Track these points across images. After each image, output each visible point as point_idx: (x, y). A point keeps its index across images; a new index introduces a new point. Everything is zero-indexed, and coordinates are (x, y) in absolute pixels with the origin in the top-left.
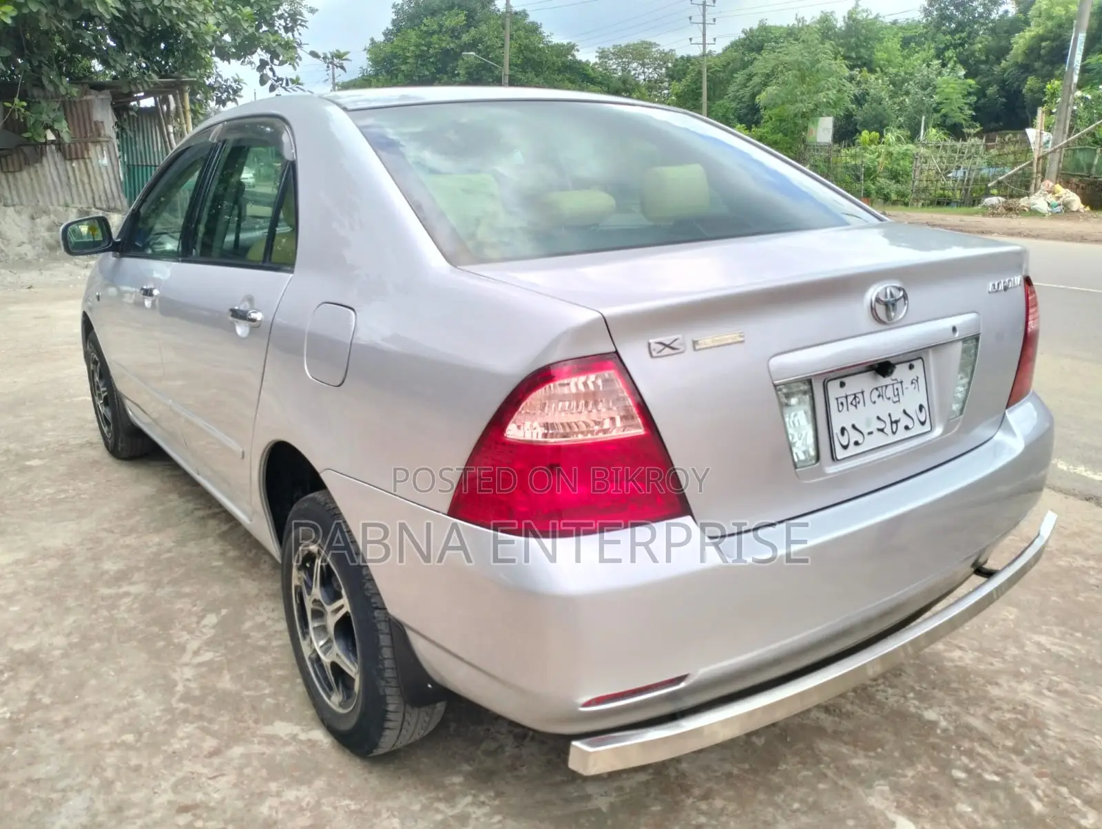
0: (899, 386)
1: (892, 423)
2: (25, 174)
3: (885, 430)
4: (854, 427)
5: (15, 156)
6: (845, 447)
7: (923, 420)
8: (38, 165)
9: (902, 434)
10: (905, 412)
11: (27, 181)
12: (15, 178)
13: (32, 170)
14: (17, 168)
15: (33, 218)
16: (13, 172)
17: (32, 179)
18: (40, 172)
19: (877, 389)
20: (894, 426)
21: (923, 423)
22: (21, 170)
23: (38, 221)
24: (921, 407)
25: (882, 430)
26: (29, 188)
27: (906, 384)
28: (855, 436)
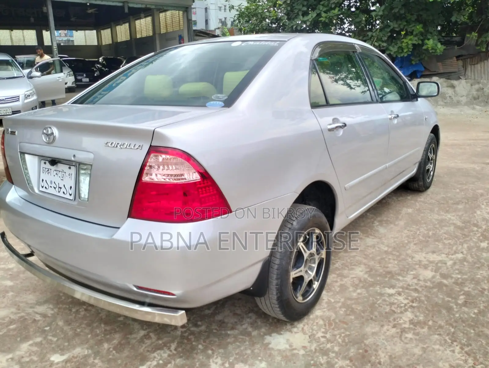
0: (64, 174)
1: (59, 187)
2: (479, 65)
3: (56, 189)
4: (46, 181)
5: (477, 58)
6: (43, 187)
7: (71, 193)
8: (486, 61)
9: (61, 194)
10: (64, 186)
11: (479, 68)
12: (474, 67)
13: (483, 63)
14: (476, 62)
15: (472, 85)
16: (474, 65)
17: (481, 68)
18: (486, 64)
19: (56, 170)
20: (59, 189)
21: (70, 195)
22: (477, 64)
23: (473, 86)
24: (71, 187)
25: (55, 188)
26: (479, 71)
27: (67, 174)
28: (46, 185)
